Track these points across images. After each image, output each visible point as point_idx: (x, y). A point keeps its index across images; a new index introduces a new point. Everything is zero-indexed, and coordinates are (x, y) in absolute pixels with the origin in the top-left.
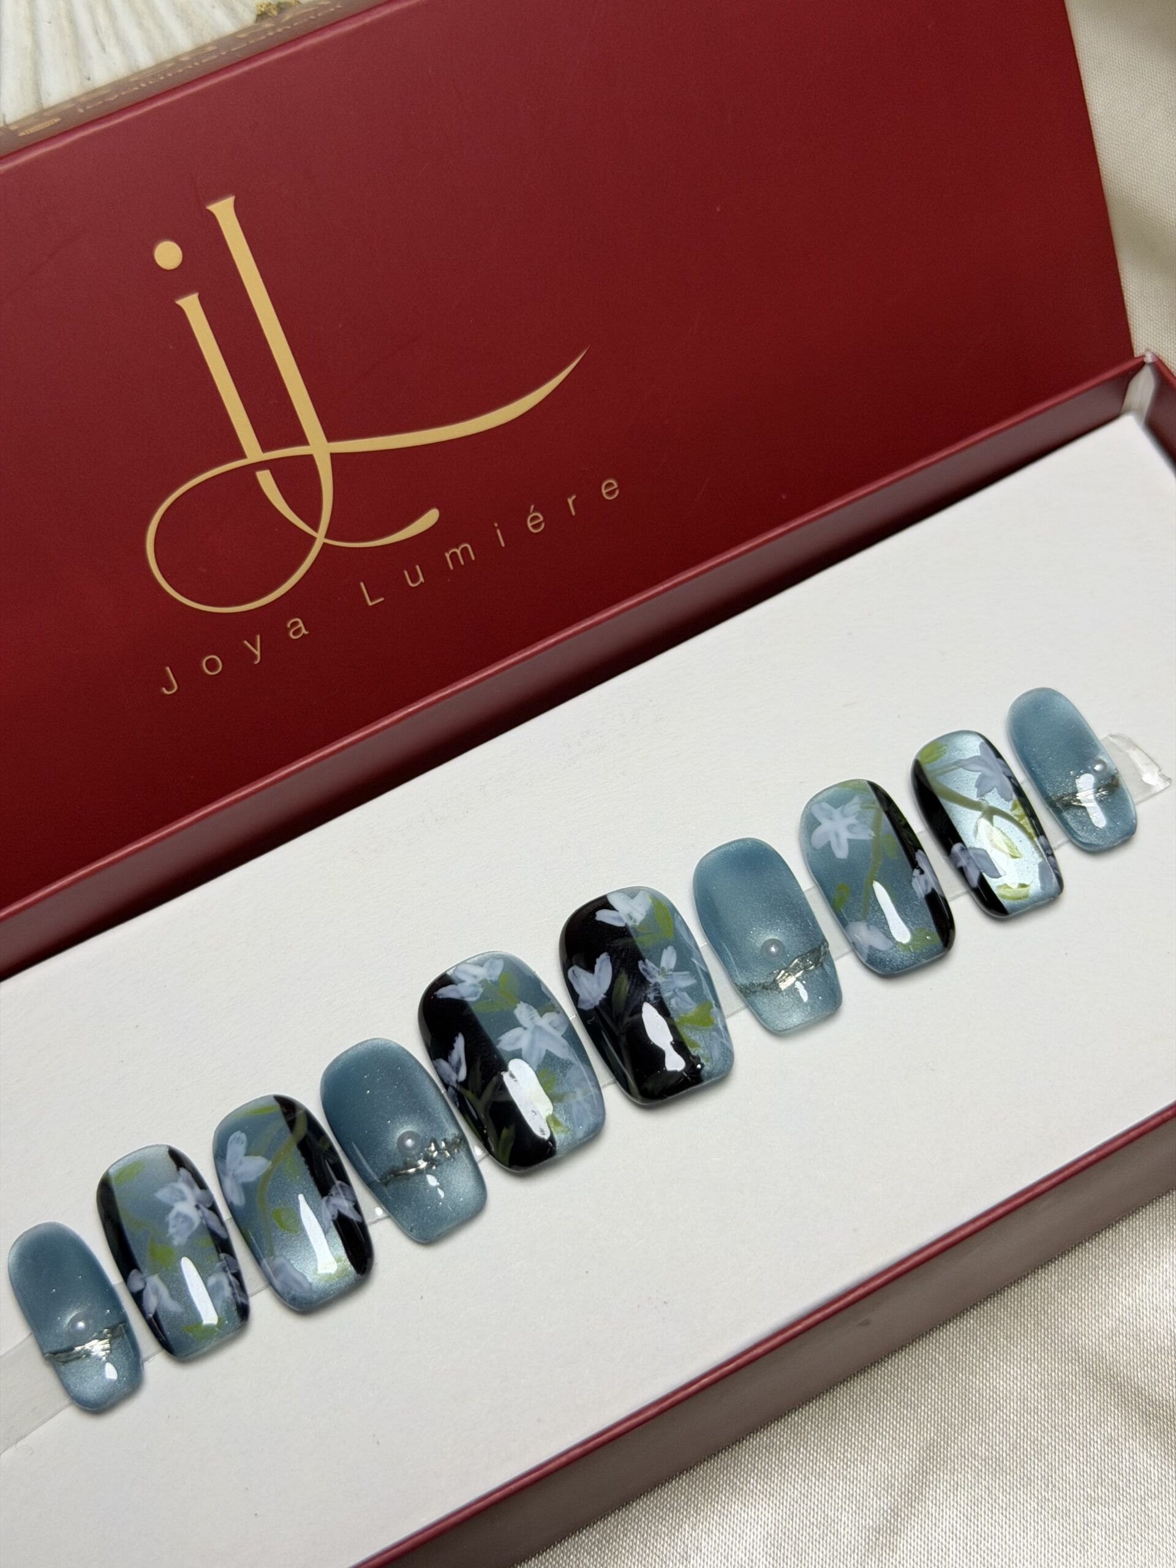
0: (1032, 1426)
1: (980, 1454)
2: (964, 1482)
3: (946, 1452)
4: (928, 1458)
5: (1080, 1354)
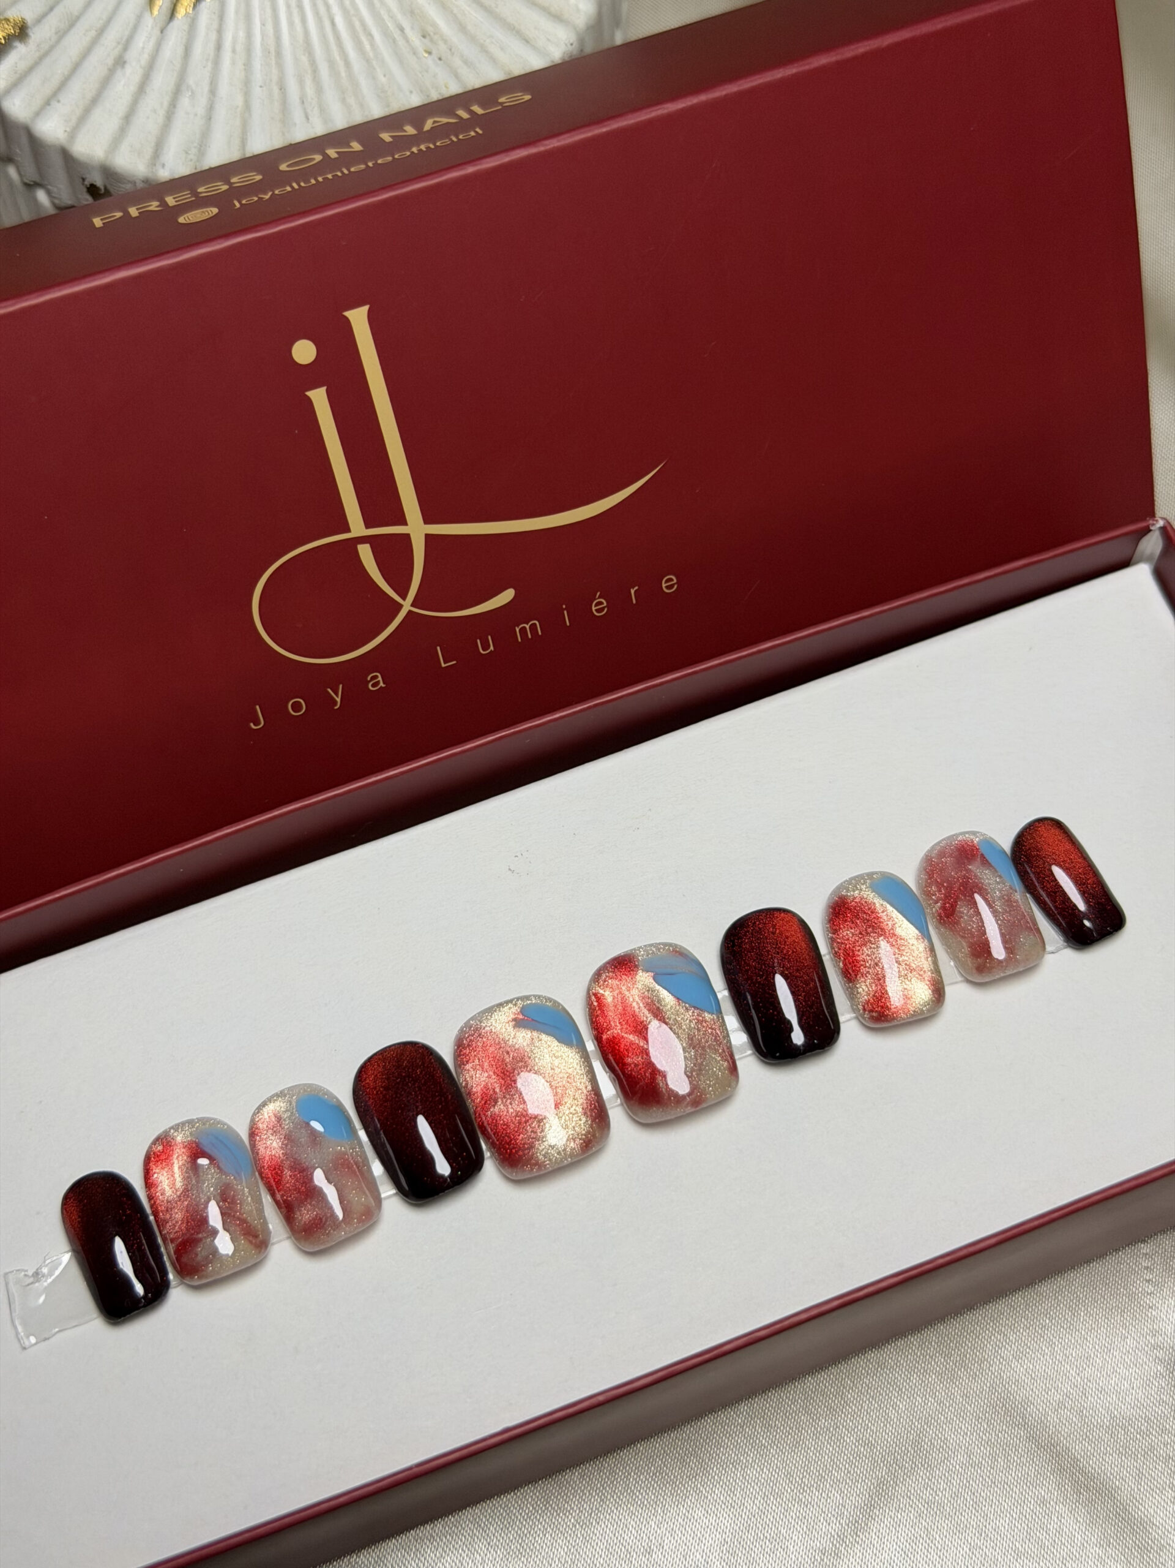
0: (975, 1478)
1: (924, 1497)
2: (906, 1520)
3: (893, 1491)
4: (877, 1494)
5: (1027, 1421)
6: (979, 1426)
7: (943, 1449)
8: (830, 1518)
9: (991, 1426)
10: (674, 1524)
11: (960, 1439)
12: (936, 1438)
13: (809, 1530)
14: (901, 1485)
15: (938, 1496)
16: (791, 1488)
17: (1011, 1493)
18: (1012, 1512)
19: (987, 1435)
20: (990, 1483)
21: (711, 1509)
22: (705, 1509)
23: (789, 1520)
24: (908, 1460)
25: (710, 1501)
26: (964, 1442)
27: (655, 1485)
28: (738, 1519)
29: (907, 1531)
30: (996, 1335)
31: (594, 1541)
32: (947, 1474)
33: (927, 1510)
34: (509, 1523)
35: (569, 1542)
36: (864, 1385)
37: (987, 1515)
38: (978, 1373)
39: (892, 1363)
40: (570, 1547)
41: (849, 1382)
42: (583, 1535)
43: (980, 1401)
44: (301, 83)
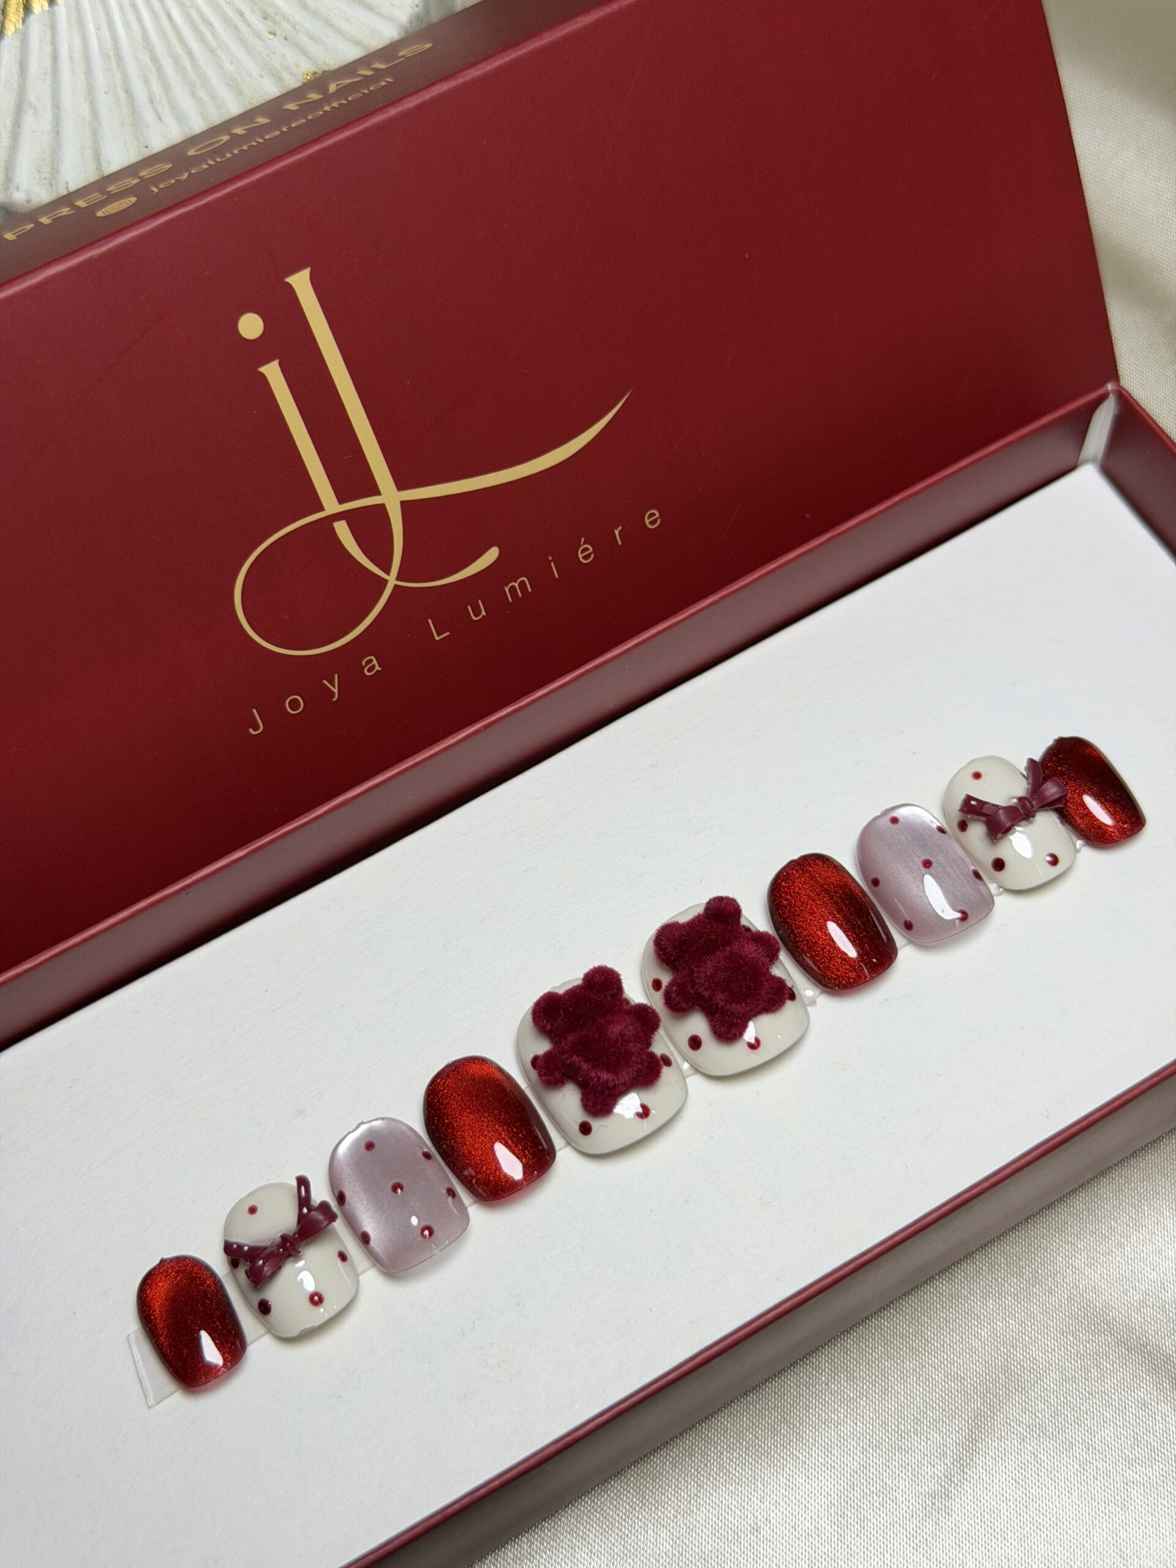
6: (1065, 1340)
7: (1034, 1370)
8: (934, 1460)
9: (1078, 1338)
10: (776, 1495)
11: (1048, 1356)
12: (1025, 1360)
13: (915, 1476)
14: (998, 1414)
15: (1038, 1417)
16: (888, 1437)
17: (1110, 1401)
18: (1115, 1420)
19: (1075, 1347)
20: (1087, 1396)
21: (811, 1474)
22: (805, 1475)
23: (892, 1470)
24: (1001, 1387)
25: (808, 1465)
26: (1053, 1358)
27: (750, 1460)
28: (840, 1479)
29: (1013, 1459)
30: (1064, 1245)
31: (699, 1528)
32: (1042, 1394)
33: (1030, 1433)
34: (608, 1526)
35: (673, 1534)
36: (942, 1320)
37: (1091, 1428)
38: (1053, 1287)
39: (966, 1293)
40: (675, 1540)
41: (926, 1320)
42: (686, 1525)
43: (1061, 1315)
44: (146, 82)
